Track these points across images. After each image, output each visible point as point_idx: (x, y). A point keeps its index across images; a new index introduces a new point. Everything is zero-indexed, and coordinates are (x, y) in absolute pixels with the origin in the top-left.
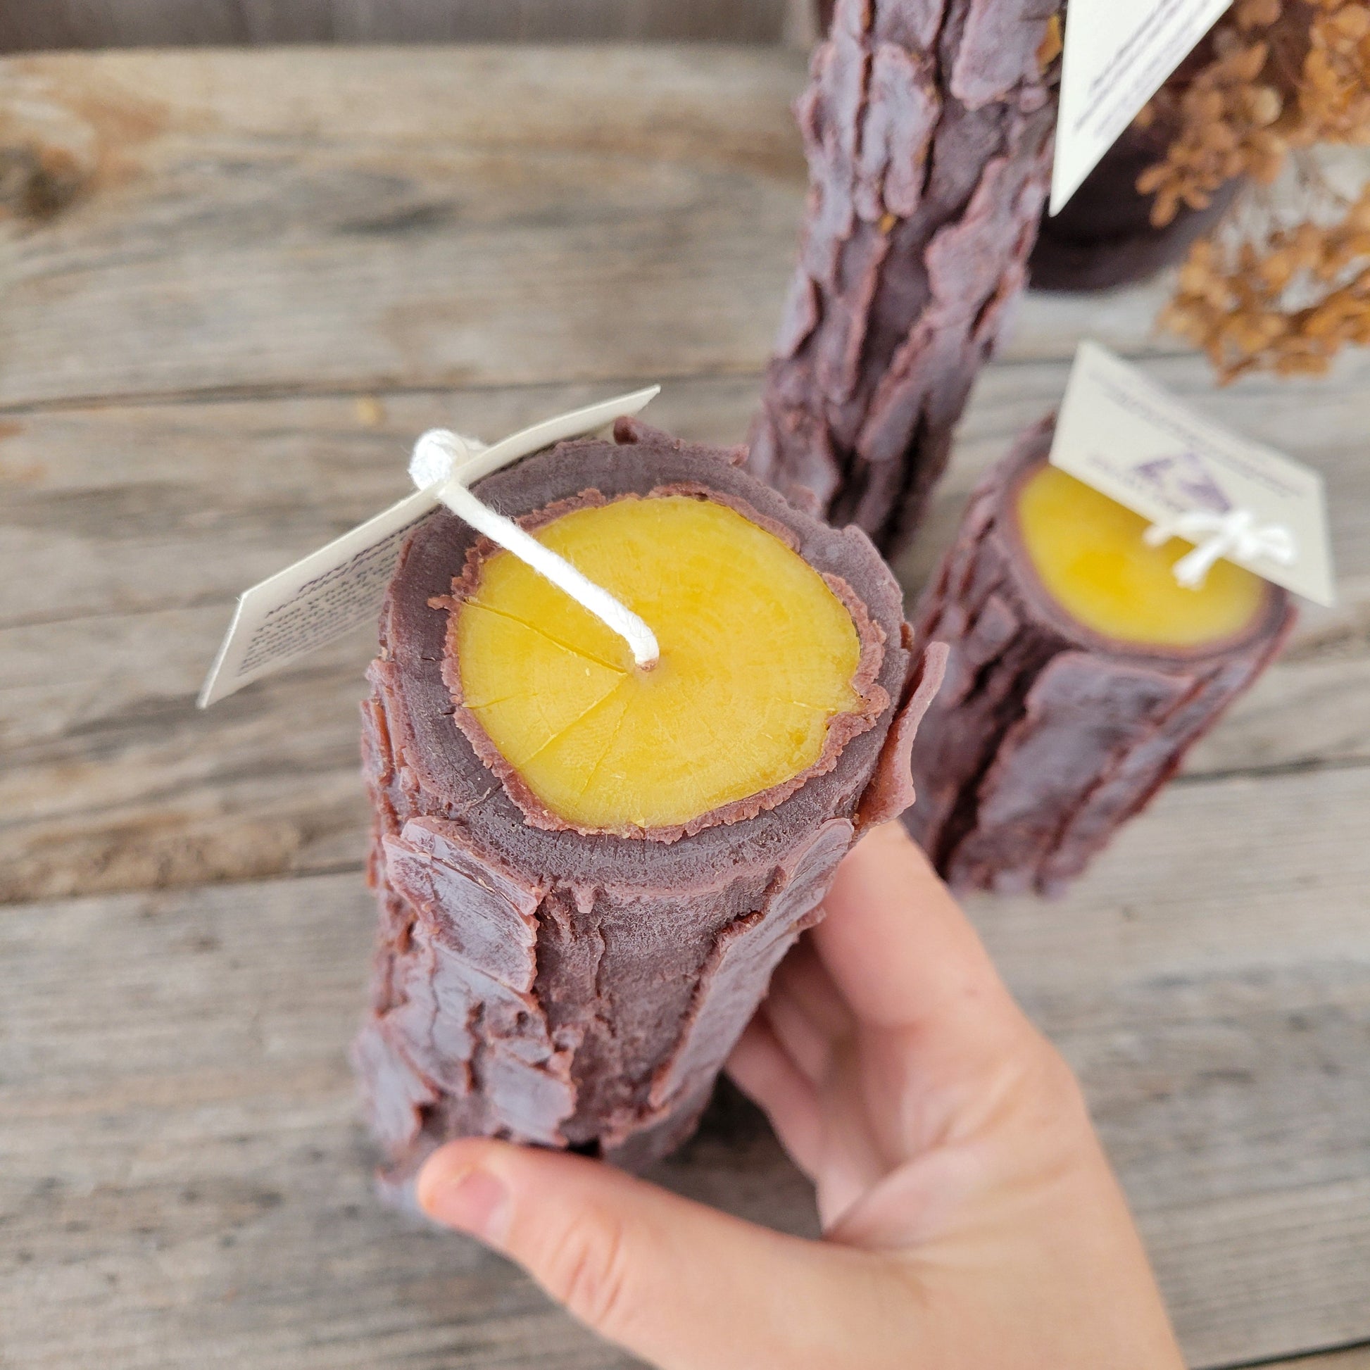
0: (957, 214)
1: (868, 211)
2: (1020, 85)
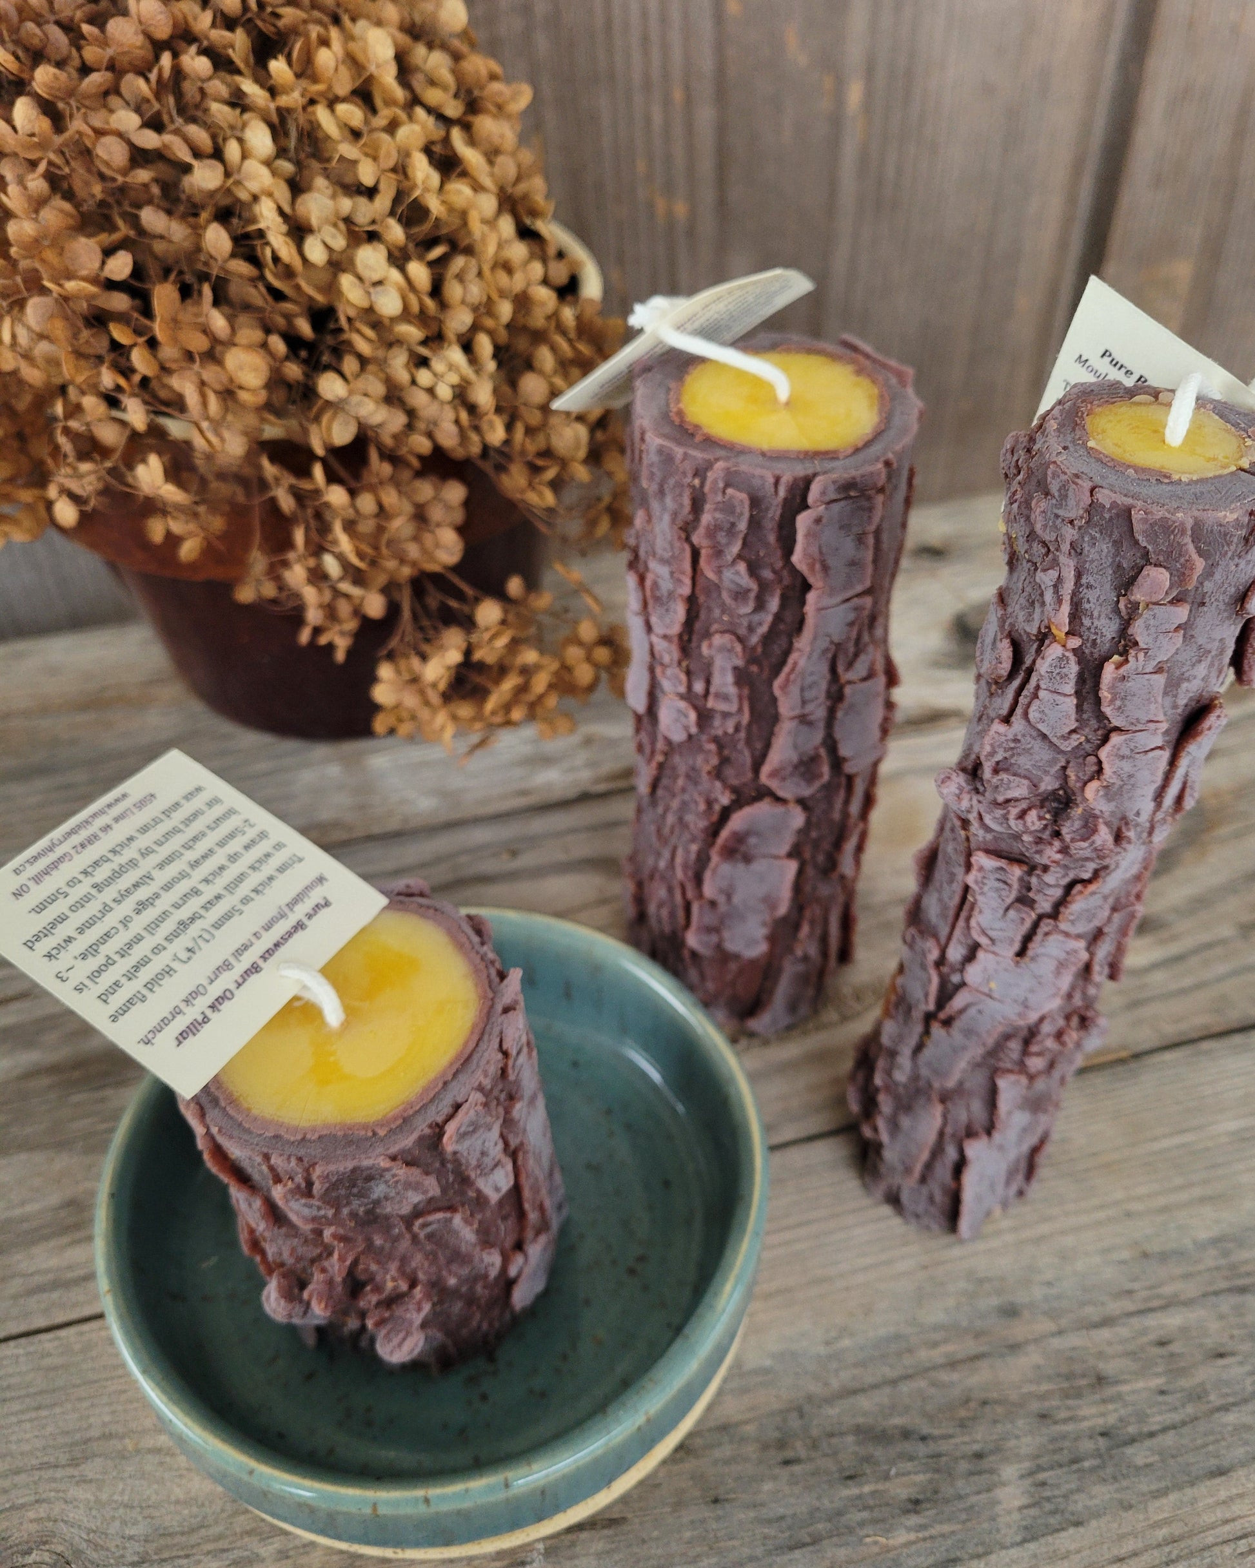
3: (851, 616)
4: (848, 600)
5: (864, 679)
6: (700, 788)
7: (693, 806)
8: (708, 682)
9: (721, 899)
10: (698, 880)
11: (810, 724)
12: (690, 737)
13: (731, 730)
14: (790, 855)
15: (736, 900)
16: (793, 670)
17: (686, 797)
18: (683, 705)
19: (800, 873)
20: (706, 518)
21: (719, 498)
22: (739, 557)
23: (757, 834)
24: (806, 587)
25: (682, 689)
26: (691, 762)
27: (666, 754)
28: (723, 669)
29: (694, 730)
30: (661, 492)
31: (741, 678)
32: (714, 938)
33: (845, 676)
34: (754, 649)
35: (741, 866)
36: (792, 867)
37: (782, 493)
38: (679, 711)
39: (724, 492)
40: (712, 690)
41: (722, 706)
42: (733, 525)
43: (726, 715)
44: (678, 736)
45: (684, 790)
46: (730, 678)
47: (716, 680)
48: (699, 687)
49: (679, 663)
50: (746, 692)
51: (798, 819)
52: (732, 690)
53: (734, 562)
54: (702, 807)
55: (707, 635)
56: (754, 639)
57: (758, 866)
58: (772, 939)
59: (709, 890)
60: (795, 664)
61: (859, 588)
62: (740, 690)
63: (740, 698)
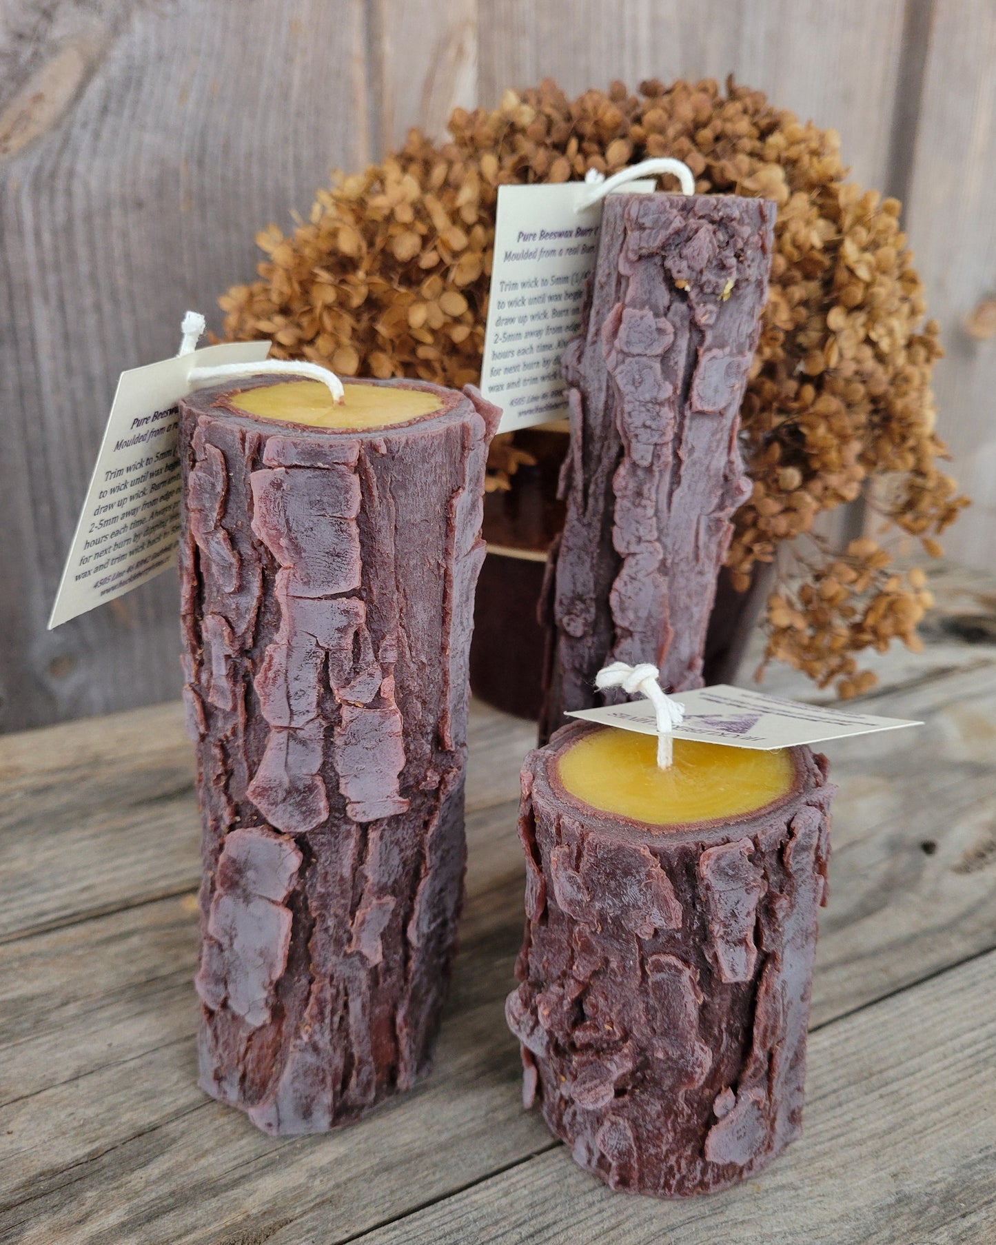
4: (333, 597)
13: (229, 734)
14: (285, 904)
23: (256, 869)
24: (275, 567)
25: (194, 680)
28: (218, 657)
29: (202, 729)
34: (243, 637)
35: (242, 904)
37: (247, 451)
41: (220, 703)
43: (225, 714)
46: (224, 670)
47: (215, 671)
52: (227, 684)
62: (235, 685)
63: (234, 694)
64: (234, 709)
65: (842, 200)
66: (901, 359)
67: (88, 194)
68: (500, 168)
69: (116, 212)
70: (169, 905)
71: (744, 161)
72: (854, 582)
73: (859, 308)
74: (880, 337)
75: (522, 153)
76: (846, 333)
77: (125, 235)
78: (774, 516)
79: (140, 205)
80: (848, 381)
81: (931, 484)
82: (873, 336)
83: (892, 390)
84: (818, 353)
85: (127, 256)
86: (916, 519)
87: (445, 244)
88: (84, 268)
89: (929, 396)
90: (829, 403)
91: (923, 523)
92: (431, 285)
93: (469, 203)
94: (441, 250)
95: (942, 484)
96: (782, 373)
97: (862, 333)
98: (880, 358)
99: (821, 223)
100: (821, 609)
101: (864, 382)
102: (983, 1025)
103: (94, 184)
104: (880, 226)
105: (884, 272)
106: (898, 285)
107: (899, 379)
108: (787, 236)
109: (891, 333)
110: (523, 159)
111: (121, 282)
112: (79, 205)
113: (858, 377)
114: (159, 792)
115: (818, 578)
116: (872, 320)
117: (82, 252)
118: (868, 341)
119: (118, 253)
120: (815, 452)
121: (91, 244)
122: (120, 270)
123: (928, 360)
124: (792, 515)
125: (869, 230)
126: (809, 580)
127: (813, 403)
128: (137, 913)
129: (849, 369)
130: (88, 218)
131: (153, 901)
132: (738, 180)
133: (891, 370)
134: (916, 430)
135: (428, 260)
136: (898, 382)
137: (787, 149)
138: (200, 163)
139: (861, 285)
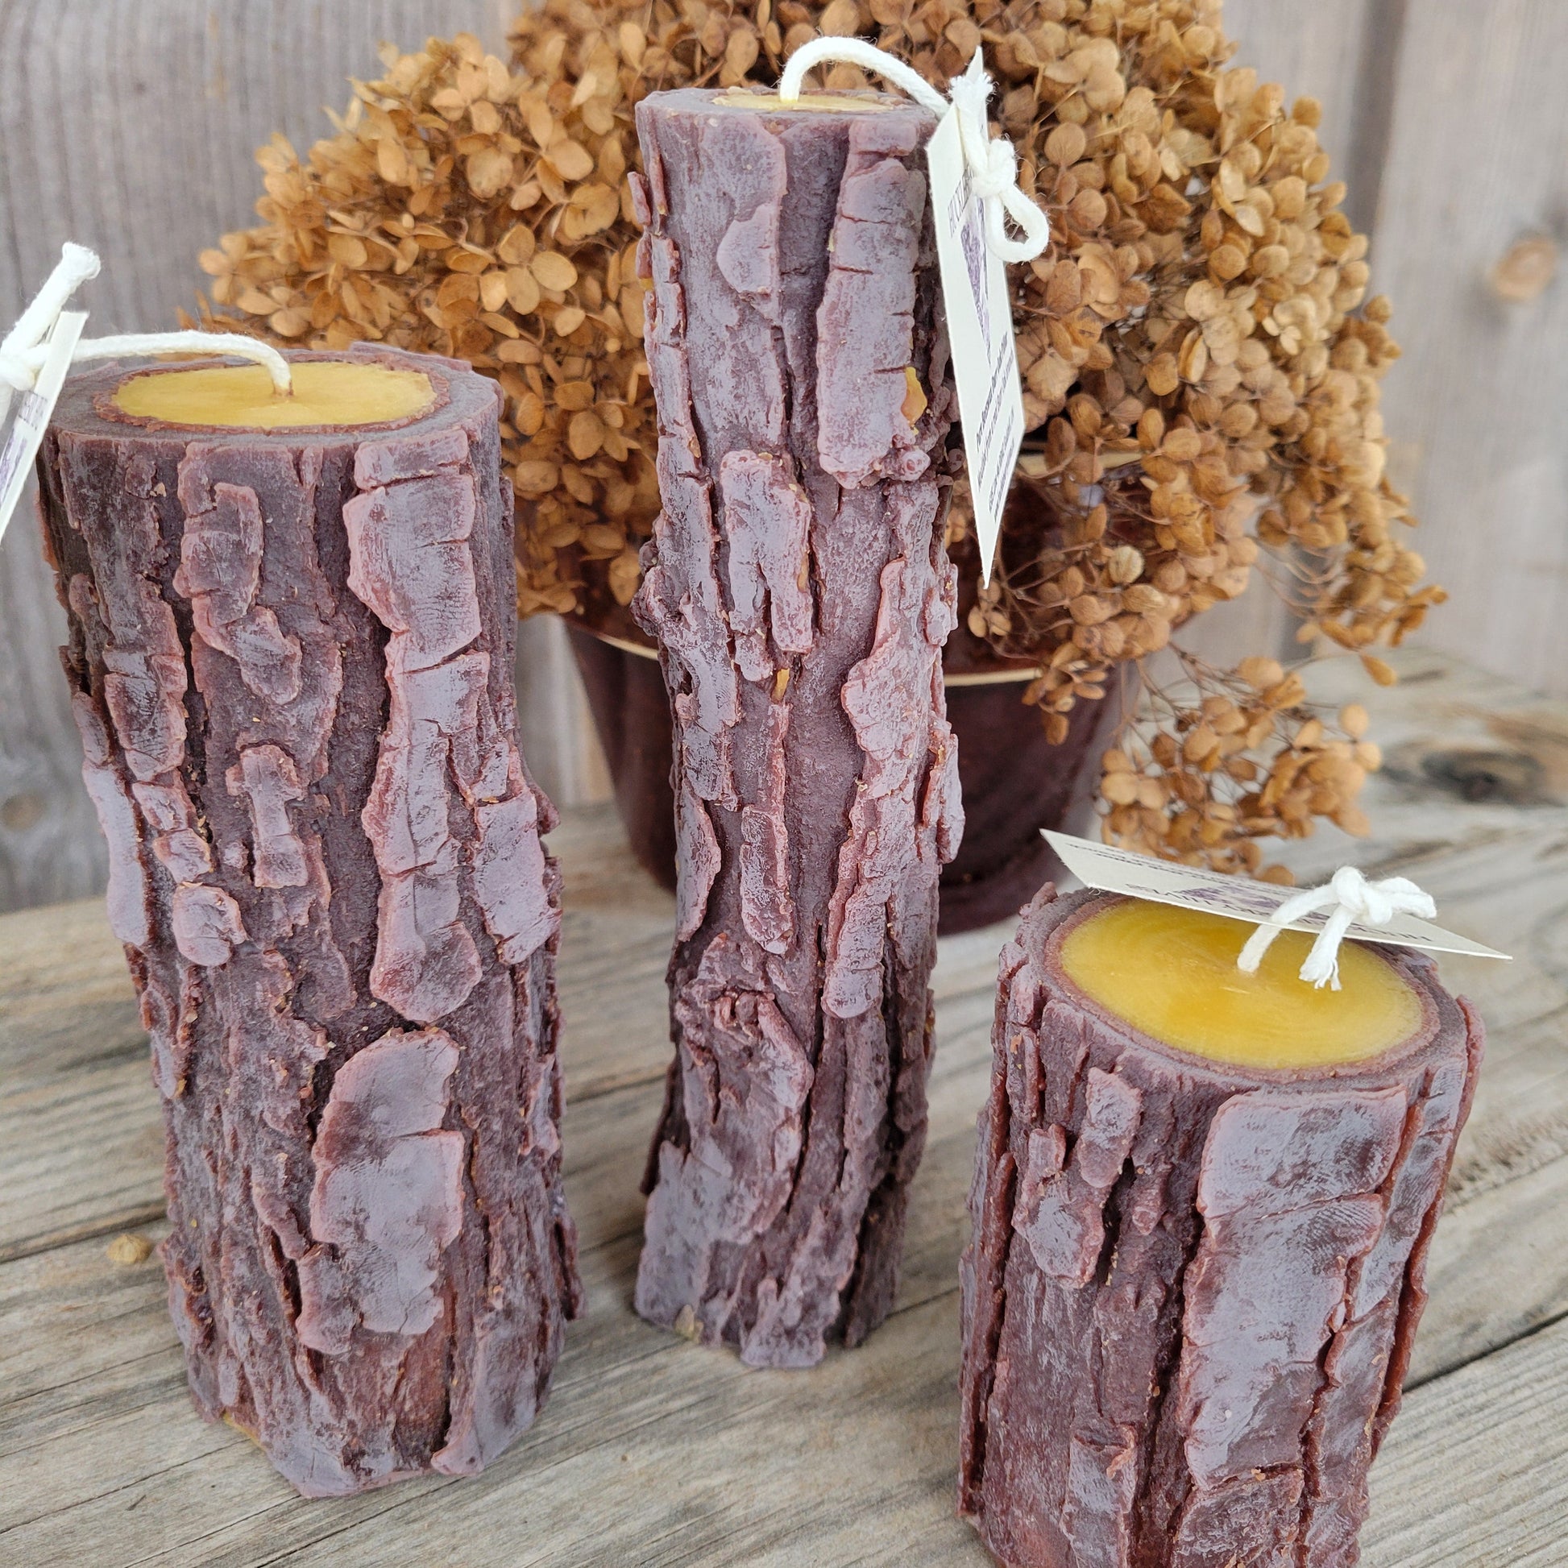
0: (867, 646)
1: (757, 670)
2: (895, 451)
3: (461, 688)
4: (451, 658)
5: (503, 799)
6: (271, 1043)
7: (264, 1080)
8: (248, 845)
9: (346, 1240)
10: (300, 1219)
11: (432, 883)
12: (234, 951)
13: (303, 921)
14: (446, 1126)
15: (371, 1233)
16: (388, 784)
17: (250, 1069)
18: (210, 894)
19: (470, 1156)
20: (190, 543)
21: (207, 504)
22: (259, 602)
23: (386, 1100)
24: (383, 635)
25: (206, 867)
26: (245, 1001)
27: (198, 1005)
28: (270, 811)
29: (239, 937)
30: (105, 527)
31: (303, 822)
32: (349, 1318)
33: (473, 794)
34: (314, 766)
35: (369, 1167)
36: (456, 1143)
37: (310, 478)
38: (207, 907)
39: (212, 492)
40: (257, 854)
41: (281, 881)
42: (239, 546)
43: (291, 895)
44: (213, 957)
45: (242, 1058)
46: (285, 825)
47: (262, 836)
48: (234, 856)
49: (191, 823)
50: (317, 845)
51: (447, 1057)
52: (294, 845)
53: (252, 614)
54: (281, 1075)
55: (232, 757)
56: (313, 748)
57: (399, 1158)
58: (447, 1290)
59: (319, 1230)
60: (390, 771)
61: (465, 640)
62: (306, 843)
63: (309, 858)
64: (312, 879)
65: (1220, 99)
66: (1319, 365)
67: (55, 73)
68: (649, 43)
69: (102, 98)
70: (87, 1251)
71: (1053, 34)
72: (1242, 733)
73: (1244, 279)
74: (1282, 327)
75: (686, 20)
76: (1217, 324)
77: (116, 136)
78: (1101, 625)
79: (140, 88)
80: (1228, 402)
81: (1382, 565)
82: (1270, 326)
83: (1304, 415)
84: (1169, 357)
85: (120, 167)
86: (1356, 622)
87: (550, 170)
88: (51, 188)
89: (1376, 422)
90: (1186, 441)
91: (1366, 630)
92: (516, 240)
93: (598, 99)
94: (542, 180)
95: (1400, 563)
96: (1114, 387)
97: (1249, 323)
98: (1284, 363)
99: (1185, 136)
100: (1186, 776)
101: (1255, 403)
102: (1426, 1517)
103: (66, 54)
104: (1286, 142)
105: (1288, 220)
106: (1317, 240)
107: (1313, 397)
108: (1121, 160)
109: (1300, 321)
110: (685, 30)
111: (112, 210)
112: (40, 88)
113: (1246, 396)
114: (113, 1043)
115: (1182, 724)
116: (1268, 301)
117: (47, 163)
118: (1260, 333)
119: (104, 164)
120: (1165, 521)
121: (60, 148)
122: (109, 189)
123: (1372, 361)
124: (1131, 623)
125: (1266, 151)
126: (1169, 726)
127: (1162, 442)
128: (30, 1264)
129: (1227, 381)
130: (56, 109)
131: (63, 1244)
132: (1041, 65)
133: (1301, 381)
134: (1350, 478)
135: (524, 197)
136: (1315, 403)
137: (1126, 13)
138: (239, 21)
139: (1247, 245)
